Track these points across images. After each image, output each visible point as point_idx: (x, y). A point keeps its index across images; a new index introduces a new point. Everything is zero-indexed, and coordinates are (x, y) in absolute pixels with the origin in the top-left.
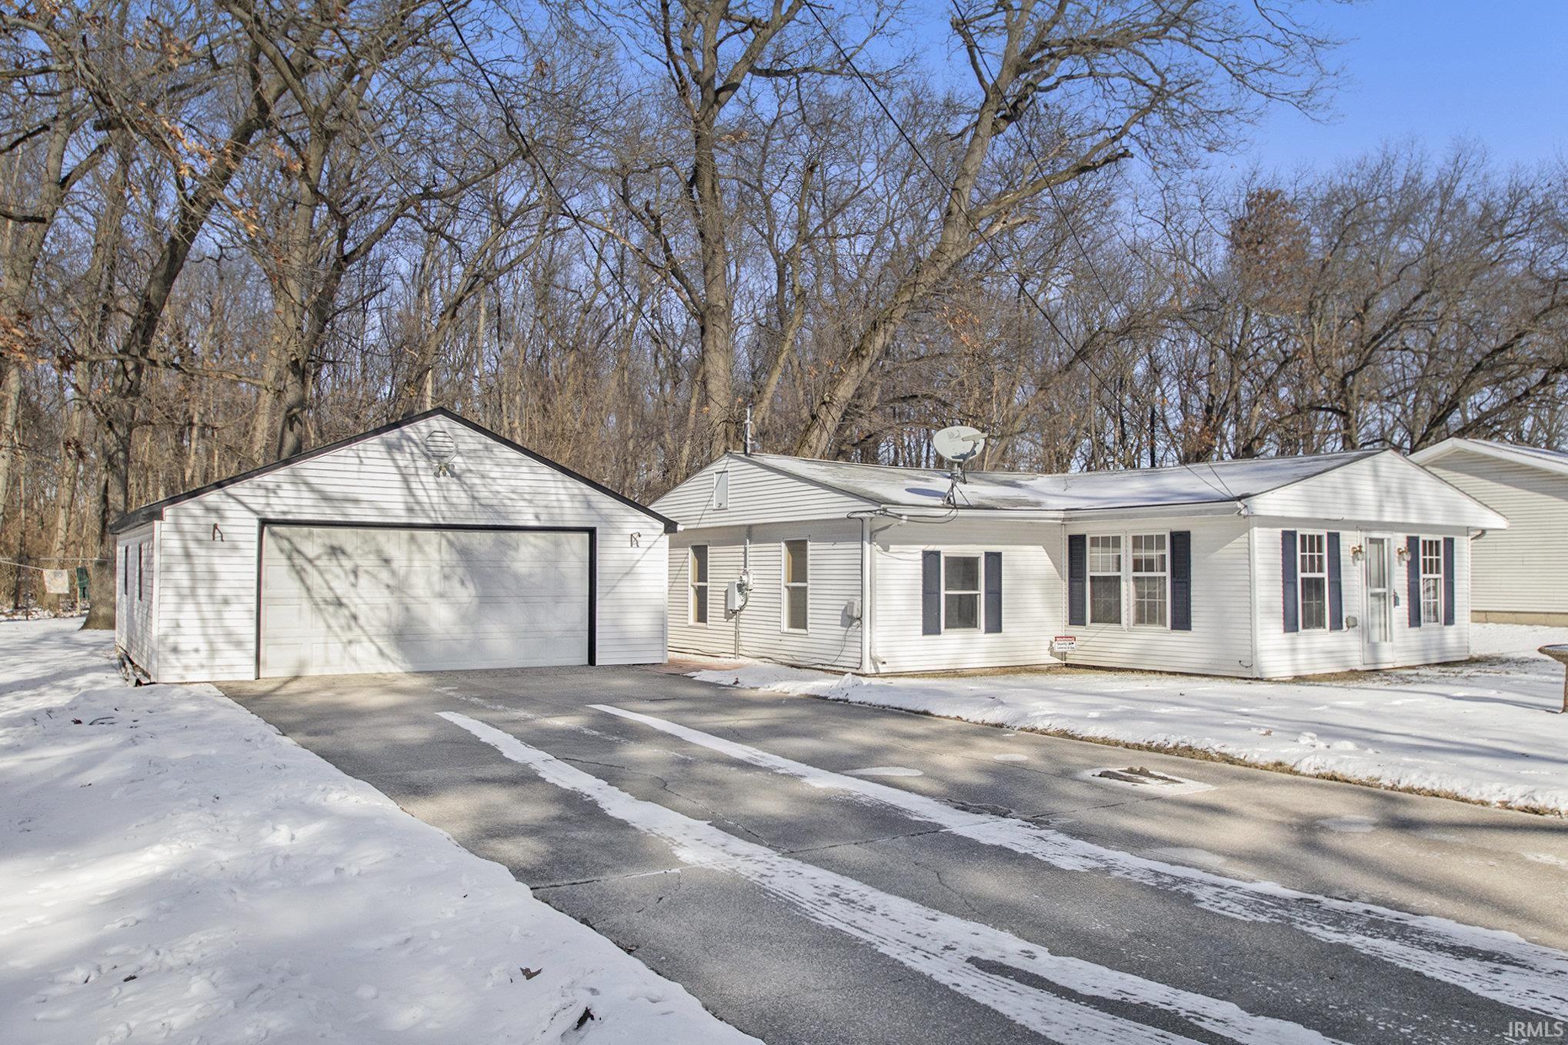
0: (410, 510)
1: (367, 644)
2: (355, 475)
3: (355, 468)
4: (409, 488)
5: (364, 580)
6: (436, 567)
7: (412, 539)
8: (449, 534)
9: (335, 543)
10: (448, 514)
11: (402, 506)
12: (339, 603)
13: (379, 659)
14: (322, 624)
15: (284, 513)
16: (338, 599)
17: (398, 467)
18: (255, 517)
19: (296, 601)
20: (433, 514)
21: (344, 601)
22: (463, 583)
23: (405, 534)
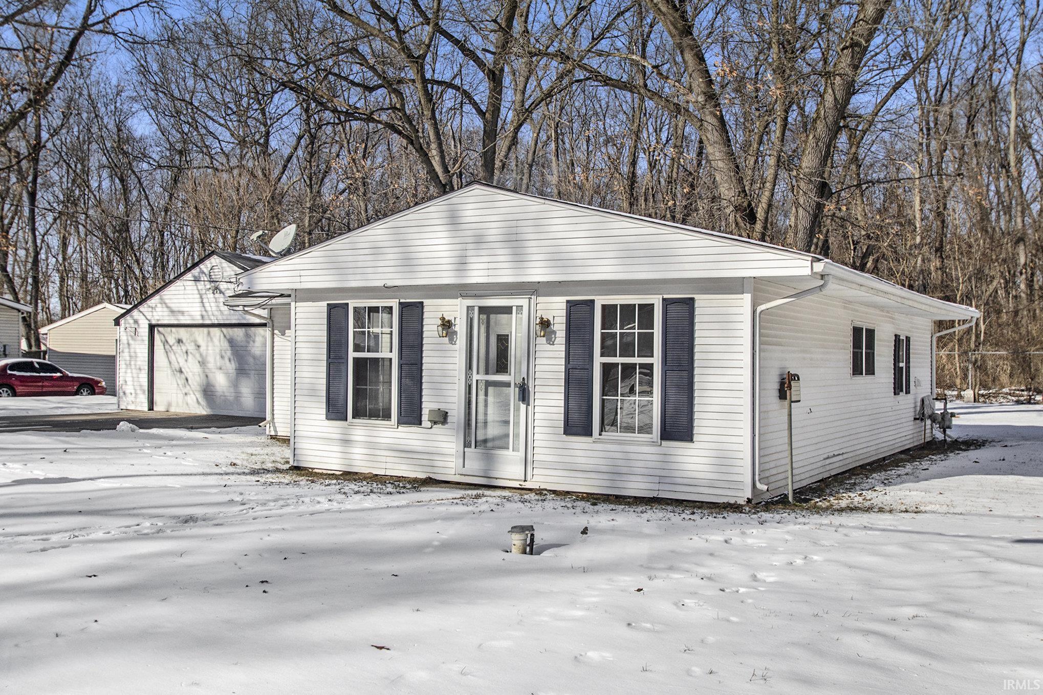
0: (202, 316)
1: (192, 395)
2: (182, 296)
3: (182, 292)
4: (202, 302)
5: (190, 356)
6: (218, 351)
7: (209, 333)
8: (224, 329)
9: (180, 337)
10: (220, 317)
11: (199, 313)
12: (181, 371)
13: (197, 405)
14: (175, 383)
15: (158, 320)
16: (181, 368)
17: (198, 290)
18: (148, 322)
19: (166, 369)
20: (212, 318)
21: (183, 370)
22: (230, 360)
23: (205, 330)
